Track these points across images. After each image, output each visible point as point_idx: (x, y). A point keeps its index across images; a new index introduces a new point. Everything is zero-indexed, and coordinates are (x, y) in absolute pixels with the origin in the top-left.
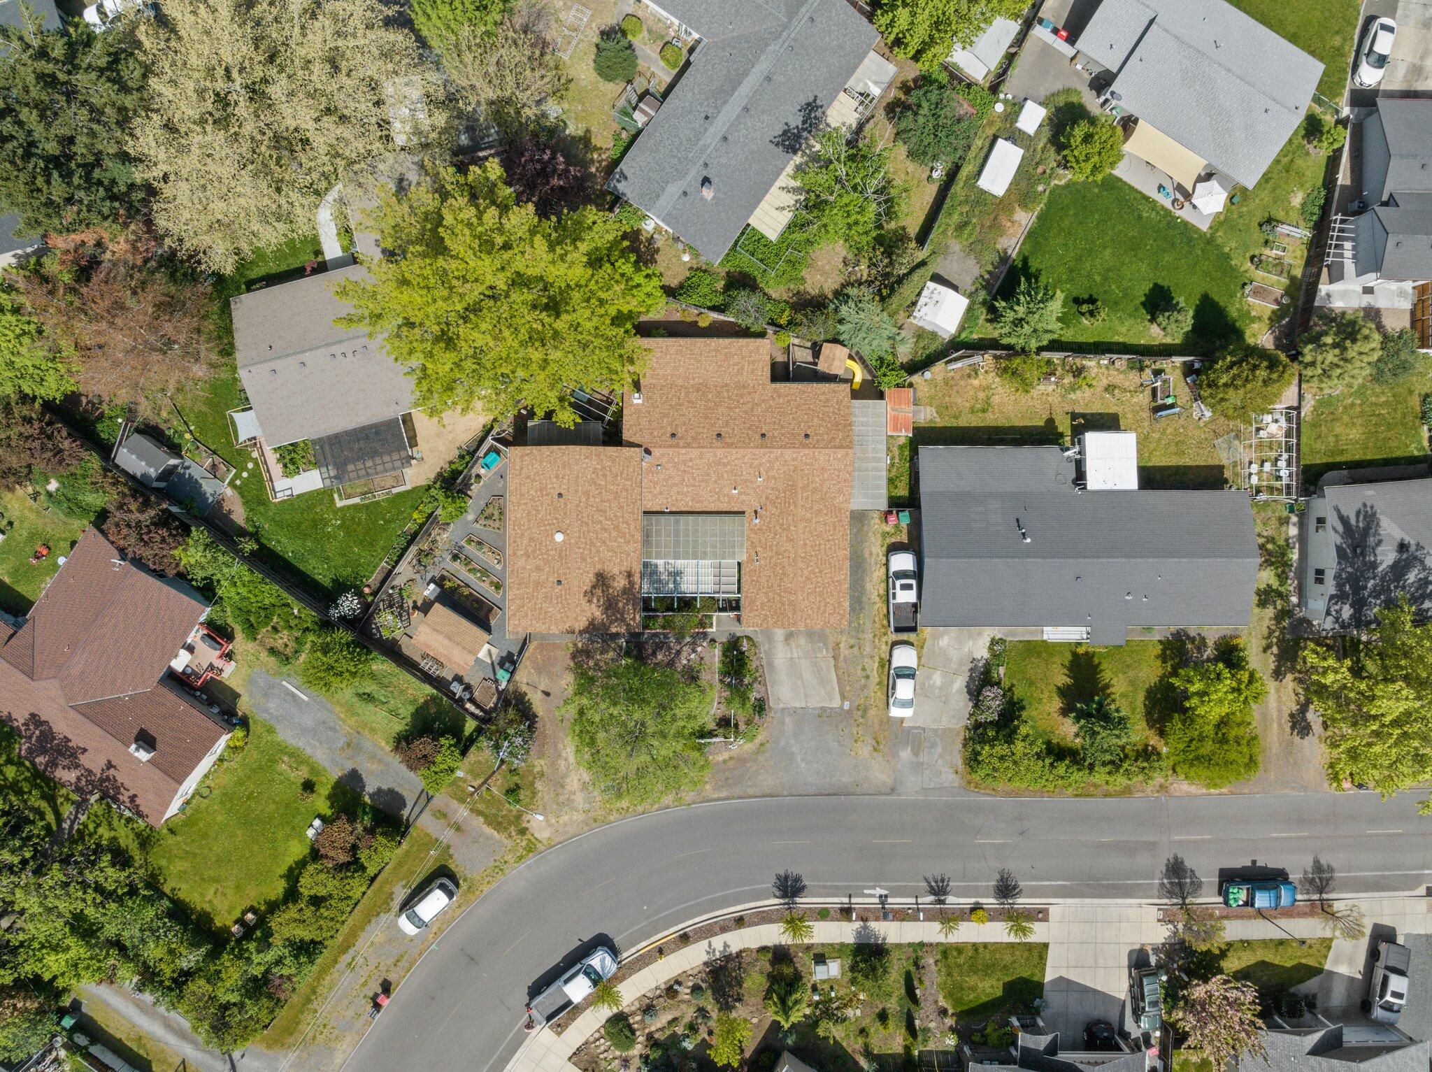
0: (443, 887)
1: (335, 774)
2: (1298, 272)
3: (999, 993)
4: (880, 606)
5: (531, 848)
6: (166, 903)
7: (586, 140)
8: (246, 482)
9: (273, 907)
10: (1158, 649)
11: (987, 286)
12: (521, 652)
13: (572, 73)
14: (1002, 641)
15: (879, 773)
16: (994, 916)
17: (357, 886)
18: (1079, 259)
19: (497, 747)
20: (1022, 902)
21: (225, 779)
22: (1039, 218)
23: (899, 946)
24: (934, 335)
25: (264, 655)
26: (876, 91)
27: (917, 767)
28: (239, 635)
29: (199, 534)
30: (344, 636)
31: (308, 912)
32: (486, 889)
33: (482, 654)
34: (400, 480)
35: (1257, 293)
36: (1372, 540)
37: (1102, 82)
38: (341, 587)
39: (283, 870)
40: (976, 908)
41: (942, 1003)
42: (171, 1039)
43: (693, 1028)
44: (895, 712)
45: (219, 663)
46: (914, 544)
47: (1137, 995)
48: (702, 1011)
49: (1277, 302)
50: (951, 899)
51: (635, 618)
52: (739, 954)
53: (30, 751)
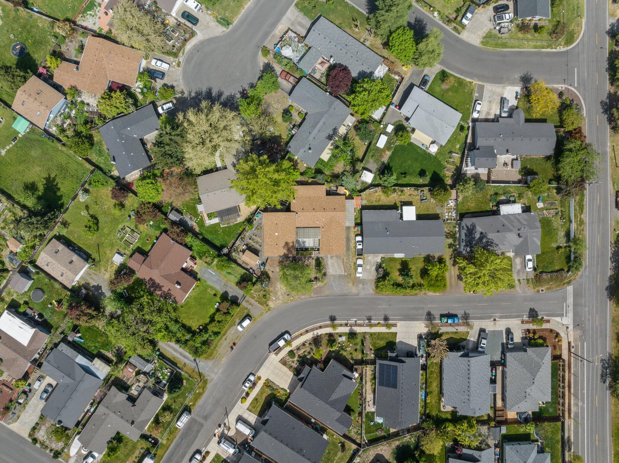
0: (248, 319)
1: (221, 292)
2: (458, 165)
3: (385, 345)
4: (354, 249)
5: (269, 309)
6: (180, 324)
7: (280, 137)
8: (199, 221)
9: (207, 325)
10: (423, 259)
11: (379, 170)
12: (266, 262)
13: (277, 120)
14: (384, 258)
15: (354, 290)
16: (383, 325)
17: (228, 318)
18: (402, 163)
19: (262, 284)
20: (390, 322)
21: (194, 294)
22: (392, 153)
23: (360, 333)
24: (366, 183)
25: (204, 263)
26: (351, 125)
27: (364, 289)
28: (198, 259)
29: (190, 234)
30: (225, 258)
31: (217, 324)
32: (259, 320)
33: (257, 263)
34: (236, 221)
35: (447, 170)
36: (474, 232)
37: (407, 119)
38: (223, 247)
39: (209, 316)
40: (379, 323)
41: (371, 347)
42: (182, 358)
43: (309, 353)
44: (358, 275)
45: (193, 265)
46: (361, 234)
47: (419, 345)
48: (311, 349)
49: (453, 172)
50: (372, 321)
51: (294, 253)
52: (321, 335)
53: (149, 287)
